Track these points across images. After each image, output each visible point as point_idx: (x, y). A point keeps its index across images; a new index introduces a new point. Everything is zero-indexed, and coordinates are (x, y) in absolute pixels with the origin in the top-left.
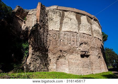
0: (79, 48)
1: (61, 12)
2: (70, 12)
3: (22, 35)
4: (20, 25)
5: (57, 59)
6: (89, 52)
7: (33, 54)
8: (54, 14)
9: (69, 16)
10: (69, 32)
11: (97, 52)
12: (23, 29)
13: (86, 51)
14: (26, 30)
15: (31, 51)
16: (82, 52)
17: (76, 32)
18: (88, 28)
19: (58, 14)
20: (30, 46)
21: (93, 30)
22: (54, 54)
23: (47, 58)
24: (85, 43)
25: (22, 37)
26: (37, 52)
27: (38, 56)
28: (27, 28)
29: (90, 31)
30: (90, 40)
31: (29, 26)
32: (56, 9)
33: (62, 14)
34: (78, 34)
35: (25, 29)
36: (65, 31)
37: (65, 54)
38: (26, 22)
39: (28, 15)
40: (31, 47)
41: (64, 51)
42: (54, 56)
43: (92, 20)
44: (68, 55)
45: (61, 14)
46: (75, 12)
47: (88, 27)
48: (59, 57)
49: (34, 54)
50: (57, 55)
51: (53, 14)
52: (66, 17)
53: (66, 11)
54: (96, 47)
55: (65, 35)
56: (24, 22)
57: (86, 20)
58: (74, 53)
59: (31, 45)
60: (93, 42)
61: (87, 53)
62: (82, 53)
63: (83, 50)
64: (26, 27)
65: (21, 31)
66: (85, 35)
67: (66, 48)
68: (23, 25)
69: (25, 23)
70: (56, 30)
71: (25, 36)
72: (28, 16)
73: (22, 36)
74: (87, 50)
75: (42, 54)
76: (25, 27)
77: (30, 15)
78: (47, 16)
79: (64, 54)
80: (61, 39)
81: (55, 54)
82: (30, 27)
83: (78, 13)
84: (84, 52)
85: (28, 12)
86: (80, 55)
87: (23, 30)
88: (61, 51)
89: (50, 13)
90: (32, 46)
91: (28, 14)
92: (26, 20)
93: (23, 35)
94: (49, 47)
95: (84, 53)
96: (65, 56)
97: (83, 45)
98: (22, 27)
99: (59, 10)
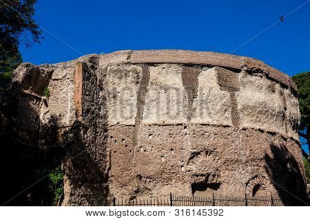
0: (189, 167)
1: (139, 68)
2: (164, 65)
3: (42, 139)
4: (36, 113)
5: (130, 196)
6: (219, 176)
7: (71, 195)
8: (120, 78)
9: (161, 79)
10: (159, 126)
11: (247, 174)
12: (43, 121)
13: (208, 175)
14: (52, 126)
15: (67, 187)
16: (197, 176)
17: (181, 124)
18: (218, 107)
19: (129, 79)
20: (65, 177)
21: (239, 107)
22: (123, 185)
23: (106, 195)
24: (207, 152)
25: (43, 144)
26: (80, 188)
27: (84, 196)
28: (54, 119)
29: (228, 114)
30: (222, 141)
31: (58, 114)
32: (127, 64)
33: (141, 75)
34: (185, 127)
35: (47, 120)
36: (150, 125)
37: (151, 184)
38: (50, 102)
39: (54, 80)
40: (68, 180)
41: (147, 178)
42: (124, 191)
43: (240, 75)
44: (158, 186)
45: (138, 76)
46: (179, 64)
47: (220, 104)
48: (136, 192)
49: (74, 194)
50: (131, 188)
51: (117, 81)
52: (152, 83)
53: (153, 64)
54: (244, 159)
55: (150, 135)
56: (45, 101)
57: (214, 83)
58: (173, 181)
59: (67, 175)
60: (233, 144)
61: (211, 177)
62: (196, 178)
63: (200, 172)
64: (52, 117)
65: (39, 127)
66: (209, 129)
67: (151, 169)
68: (43, 110)
69: (47, 106)
70: (125, 123)
71: (50, 140)
72: (51, 82)
73: (43, 142)
74: (211, 171)
75: (93, 189)
76: (48, 116)
77: (57, 80)
78: (102, 89)
79: (147, 185)
80: (141, 147)
81: (126, 185)
82: (60, 115)
83: (191, 65)
84: (202, 175)
85: (52, 72)
86: (189, 185)
87: (43, 126)
88: (140, 177)
89: (110, 78)
90: (70, 178)
91: (53, 77)
92: (49, 96)
93: (44, 137)
94: (109, 169)
95: (204, 178)
96: (150, 190)
97: (201, 158)
98: (41, 117)
99: (134, 64)
